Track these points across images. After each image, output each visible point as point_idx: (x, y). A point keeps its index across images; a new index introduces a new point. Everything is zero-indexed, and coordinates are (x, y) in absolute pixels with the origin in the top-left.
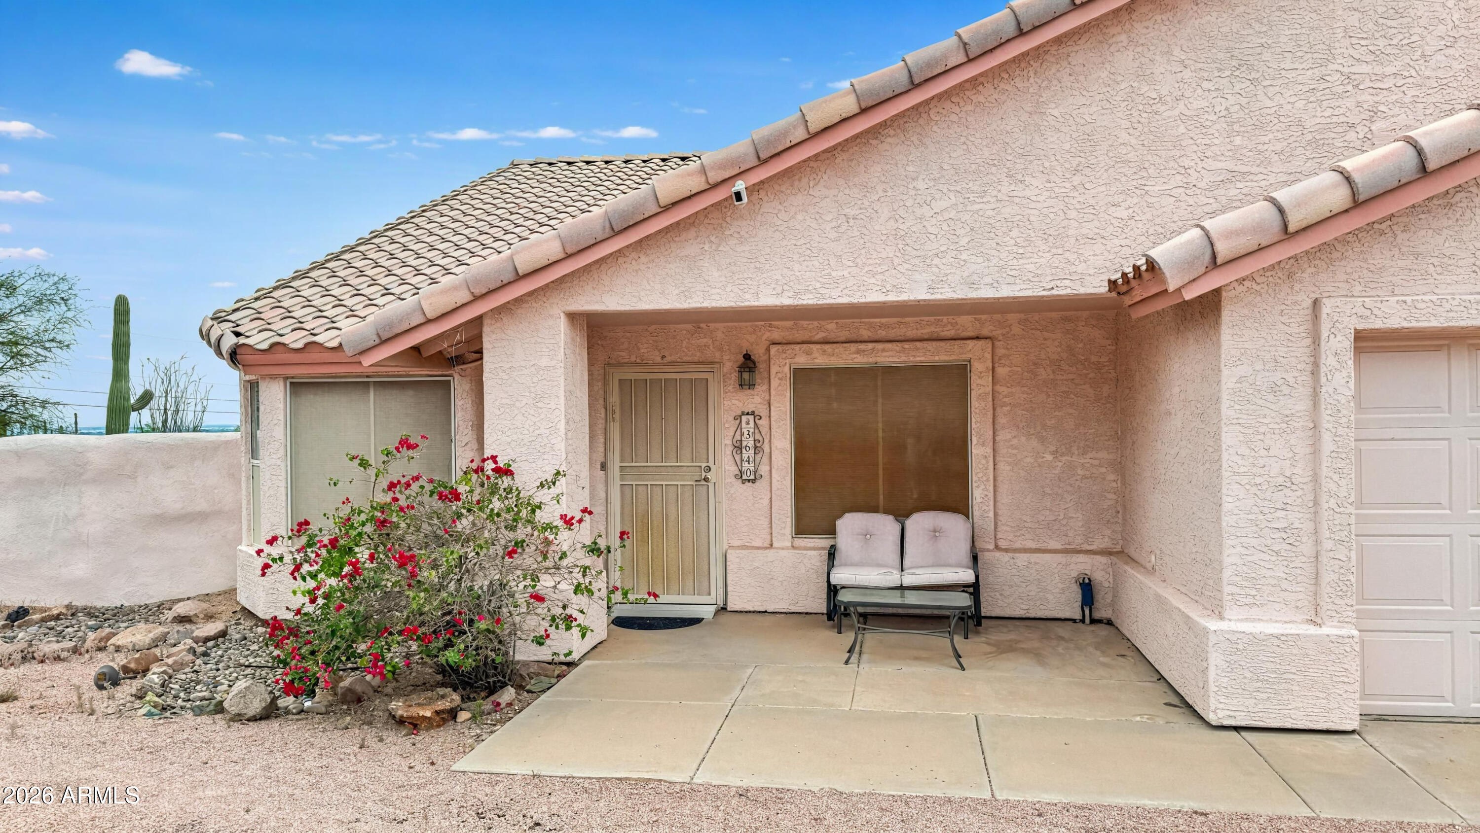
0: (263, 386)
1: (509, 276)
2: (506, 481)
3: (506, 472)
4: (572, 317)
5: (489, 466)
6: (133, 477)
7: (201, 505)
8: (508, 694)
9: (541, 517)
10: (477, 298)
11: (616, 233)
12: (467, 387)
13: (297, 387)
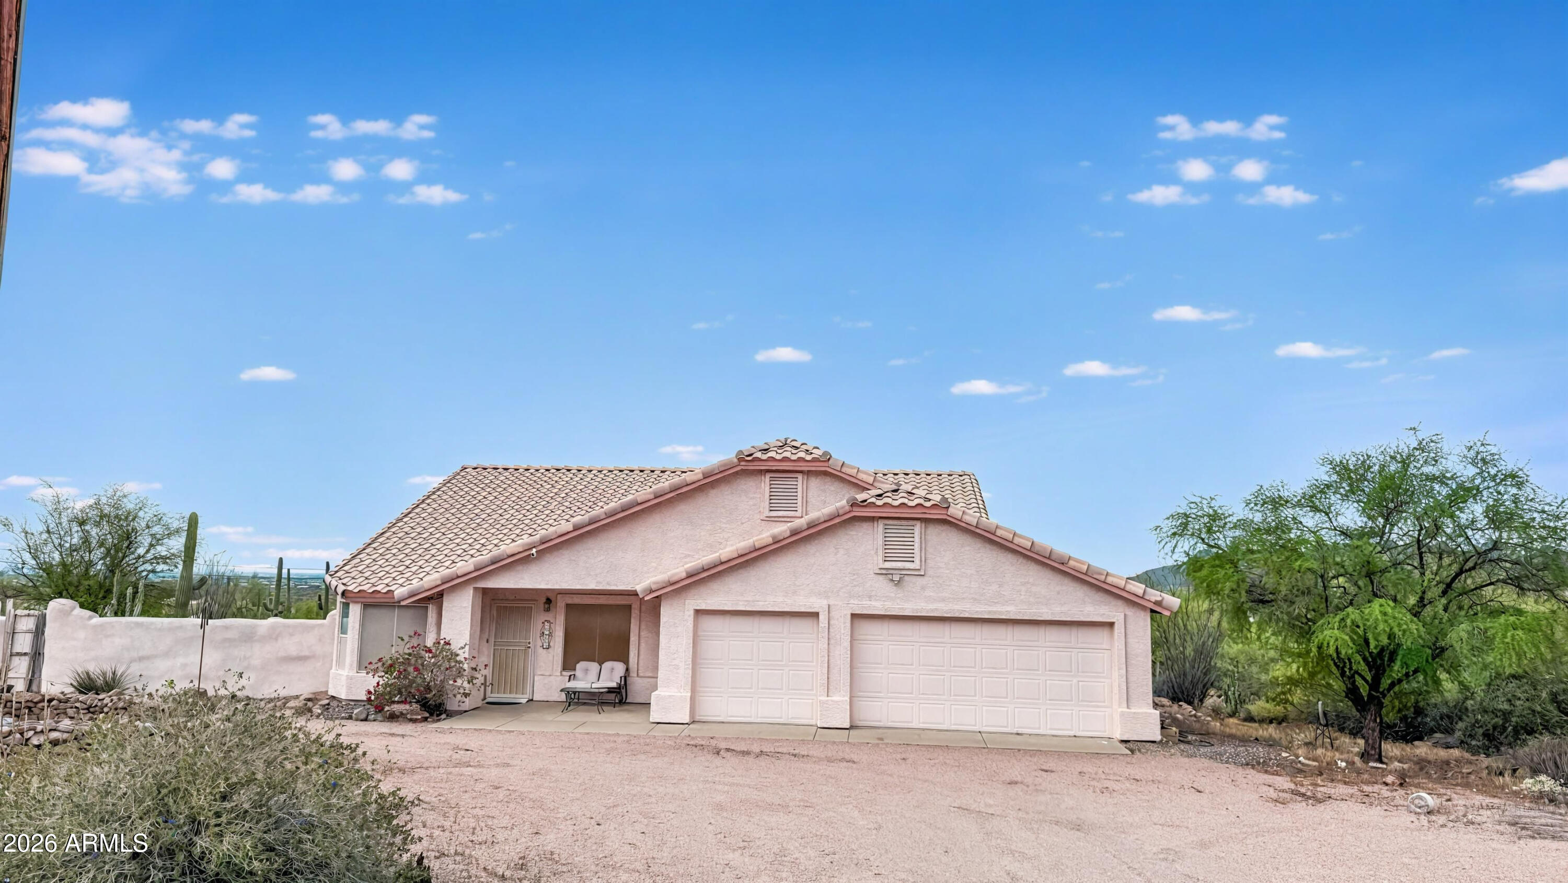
0: (351, 606)
1: (455, 577)
2: (448, 647)
3: (448, 643)
4: (475, 589)
5: (442, 642)
6: (276, 639)
7: (306, 653)
8: (443, 716)
9: (458, 658)
10: (443, 583)
11: (493, 563)
12: (435, 612)
13: (366, 606)
